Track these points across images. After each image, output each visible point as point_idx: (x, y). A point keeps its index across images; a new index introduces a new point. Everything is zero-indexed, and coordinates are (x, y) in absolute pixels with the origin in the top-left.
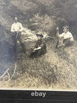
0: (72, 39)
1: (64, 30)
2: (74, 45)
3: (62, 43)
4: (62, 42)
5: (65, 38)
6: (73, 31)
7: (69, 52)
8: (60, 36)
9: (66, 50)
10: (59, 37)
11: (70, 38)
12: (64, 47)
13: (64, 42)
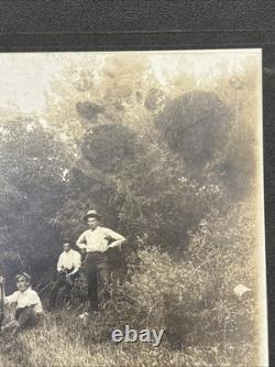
0: (39, 309)
1: (18, 285)
2: (45, 326)
3: (12, 320)
4: (13, 317)
5: (21, 306)
6: (42, 287)
7: (32, 344)
8: (9, 299)
9: (22, 337)
10: (6, 302)
11: (33, 306)
12: (18, 331)
13: (17, 317)
